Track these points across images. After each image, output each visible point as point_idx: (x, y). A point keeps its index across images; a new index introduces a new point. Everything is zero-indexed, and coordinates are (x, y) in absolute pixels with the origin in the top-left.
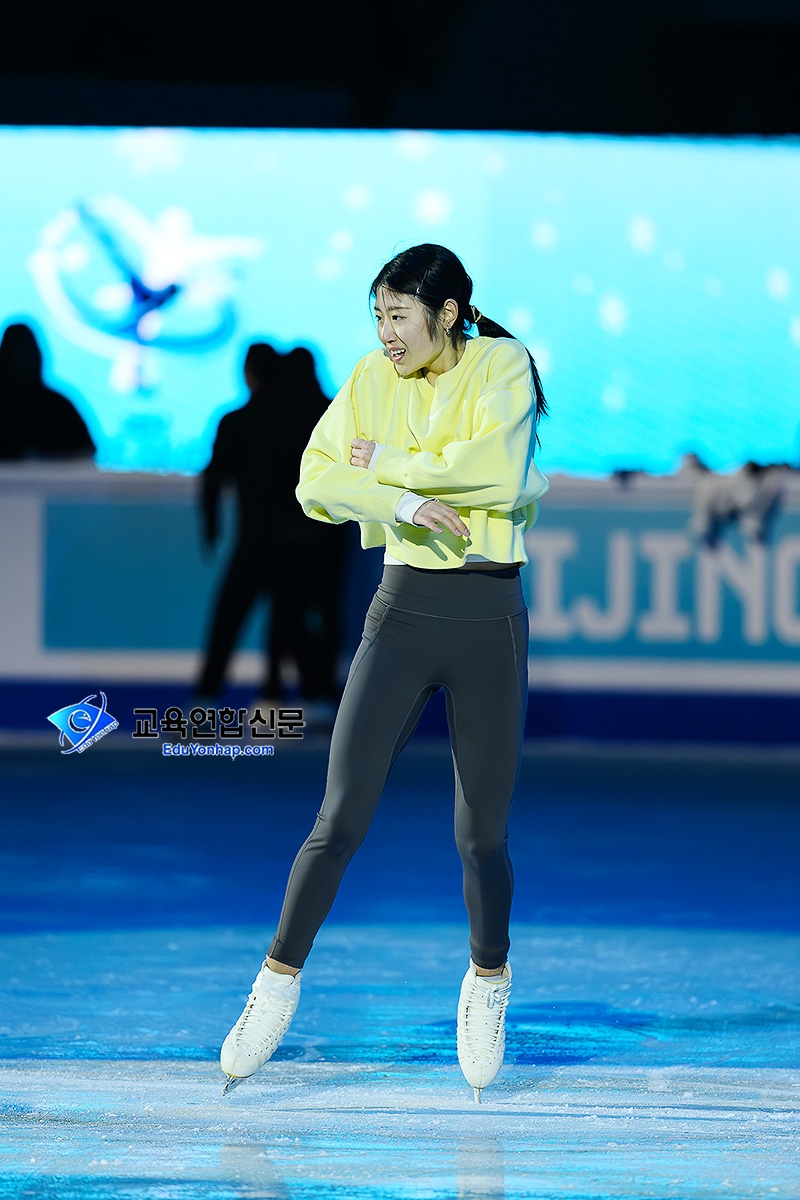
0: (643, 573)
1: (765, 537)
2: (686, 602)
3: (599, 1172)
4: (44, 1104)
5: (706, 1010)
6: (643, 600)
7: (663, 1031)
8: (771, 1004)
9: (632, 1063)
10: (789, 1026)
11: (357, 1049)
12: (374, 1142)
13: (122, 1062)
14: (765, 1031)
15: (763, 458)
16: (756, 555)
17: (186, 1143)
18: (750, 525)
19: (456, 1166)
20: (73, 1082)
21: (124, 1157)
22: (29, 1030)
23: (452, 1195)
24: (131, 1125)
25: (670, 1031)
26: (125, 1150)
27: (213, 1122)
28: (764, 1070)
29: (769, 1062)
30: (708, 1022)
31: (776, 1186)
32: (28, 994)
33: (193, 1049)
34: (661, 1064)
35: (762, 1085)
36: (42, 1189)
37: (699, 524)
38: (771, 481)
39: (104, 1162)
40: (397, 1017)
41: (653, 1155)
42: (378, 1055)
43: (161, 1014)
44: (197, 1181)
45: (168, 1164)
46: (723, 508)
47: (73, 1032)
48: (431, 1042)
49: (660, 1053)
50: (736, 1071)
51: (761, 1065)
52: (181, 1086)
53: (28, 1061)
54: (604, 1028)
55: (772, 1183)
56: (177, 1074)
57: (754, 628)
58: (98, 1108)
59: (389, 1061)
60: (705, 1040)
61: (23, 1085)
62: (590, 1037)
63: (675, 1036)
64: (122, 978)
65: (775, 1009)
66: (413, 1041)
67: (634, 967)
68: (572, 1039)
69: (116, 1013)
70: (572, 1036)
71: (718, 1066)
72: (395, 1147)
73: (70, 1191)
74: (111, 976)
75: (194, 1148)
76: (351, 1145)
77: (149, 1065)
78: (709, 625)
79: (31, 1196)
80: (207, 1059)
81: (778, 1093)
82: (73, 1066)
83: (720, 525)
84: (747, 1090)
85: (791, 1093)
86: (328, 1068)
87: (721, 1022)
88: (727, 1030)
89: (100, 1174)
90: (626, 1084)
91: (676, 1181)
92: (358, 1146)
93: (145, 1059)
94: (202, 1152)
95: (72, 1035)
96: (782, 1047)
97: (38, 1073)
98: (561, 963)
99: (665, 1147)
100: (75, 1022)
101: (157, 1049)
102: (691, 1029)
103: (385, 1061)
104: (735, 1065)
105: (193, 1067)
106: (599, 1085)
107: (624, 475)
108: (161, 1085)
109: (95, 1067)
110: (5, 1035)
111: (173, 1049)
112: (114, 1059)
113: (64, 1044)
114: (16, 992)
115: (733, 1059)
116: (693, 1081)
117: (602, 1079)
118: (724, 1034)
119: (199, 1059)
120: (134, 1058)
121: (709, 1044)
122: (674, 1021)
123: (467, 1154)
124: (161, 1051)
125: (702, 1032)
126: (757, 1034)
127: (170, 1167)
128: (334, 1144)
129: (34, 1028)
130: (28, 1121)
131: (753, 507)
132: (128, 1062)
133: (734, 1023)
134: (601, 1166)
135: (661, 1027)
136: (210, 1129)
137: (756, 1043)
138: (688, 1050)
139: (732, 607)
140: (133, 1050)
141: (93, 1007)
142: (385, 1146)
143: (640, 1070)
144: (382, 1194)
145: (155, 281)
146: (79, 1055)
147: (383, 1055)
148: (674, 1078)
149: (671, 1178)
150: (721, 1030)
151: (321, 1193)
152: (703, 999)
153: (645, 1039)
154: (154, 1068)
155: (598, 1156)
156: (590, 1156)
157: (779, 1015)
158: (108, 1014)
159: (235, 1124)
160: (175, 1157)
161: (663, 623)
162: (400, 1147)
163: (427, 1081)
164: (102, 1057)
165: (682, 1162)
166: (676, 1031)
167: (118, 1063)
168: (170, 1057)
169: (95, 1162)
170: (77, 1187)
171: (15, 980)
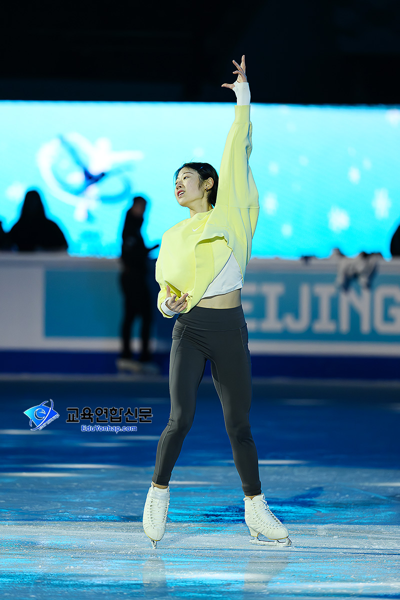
0: (315, 303)
1: (370, 286)
2: (334, 315)
3: (296, 572)
4: (45, 541)
5: (344, 499)
6: (315, 314)
7: (324, 508)
8: (372, 496)
9: (310, 523)
10: (381, 506)
11: (186, 517)
12: (194, 558)
13: (80, 522)
14: (370, 508)
15: (368, 251)
16: (366, 294)
17: (109, 559)
18: (363, 280)
19: (231, 569)
20: (58, 531)
21: (81, 565)
22: (38, 508)
23: (229, 582)
24: (85, 551)
25: (327, 509)
26: (82, 562)
27: (122, 549)
28: (370, 526)
29: (372, 523)
30: (344, 504)
31: (375, 578)
32: (37, 492)
33: (112, 517)
34: (324, 523)
35: (369, 532)
36: (44, 579)
37: (340, 280)
38: (372, 261)
39: (72, 567)
40: (204, 502)
41: (320, 564)
42: (196, 519)
43: (97, 501)
44: (114, 576)
45: (101, 568)
46: (351, 273)
47: (58, 509)
48: (220, 513)
49: (323, 518)
50: (357, 526)
51: (369, 524)
52: (107, 533)
53: (38, 522)
54: (297, 507)
55: (374, 577)
56: (105, 528)
57: (365, 327)
58: (69, 543)
59: (201, 522)
60: (343, 512)
61: (36, 533)
62: (291, 511)
63: (330, 511)
64: (80, 485)
65: (375, 498)
66: (212, 513)
67: (311, 480)
68: (283, 512)
69: (77, 500)
70: (283, 510)
71: (349, 524)
72: (203, 561)
73: (56, 580)
74: (75, 484)
75: (113, 561)
76: (184, 560)
77: (93, 524)
78: (345, 326)
79: (39, 582)
80: (119, 521)
81: (376, 536)
82: (58, 524)
83: (350, 281)
84: (362, 535)
85: (382, 536)
86: (173, 525)
87: (351, 504)
88: (353, 508)
89: (70, 573)
90: (307, 532)
91: (330, 576)
92: (187, 560)
93: (91, 521)
94: (117, 563)
95: (58, 510)
96: (378, 515)
97: (43, 527)
98: (279, 478)
99: (325, 561)
100: (59, 504)
101: (96, 516)
102: (337, 507)
103: (199, 522)
104: (357, 524)
105: (112, 525)
106: (296, 533)
107: (306, 258)
108: (98, 533)
109: (68, 525)
110: (27, 510)
111: (103, 517)
112: (76, 521)
113: (54, 514)
114: (32, 491)
115: (356, 521)
116: (338, 531)
117: (297, 530)
118: (352, 509)
119: (115, 521)
120: (85, 521)
121: (345, 514)
122: (329, 504)
123: (236, 564)
124: (98, 517)
125: (342, 509)
126: (367, 510)
127: (102, 570)
128: (176, 559)
129: (41, 507)
130: (38, 549)
131: (364, 272)
132: (83, 523)
133: (356, 505)
134: (296, 569)
135: (323, 507)
136: (120, 552)
137: (366, 514)
138: (335, 517)
139: (355, 317)
140: (85, 517)
141: (67, 498)
142: (199, 560)
143: (314, 526)
144: (198, 582)
145: (95, 171)
146: (60, 519)
147: (198, 519)
148: (330, 529)
149: (328, 574)
150: (350, 508)
151: (170, 581)
152: (342, 494)
153: (316, 512)
154: (95, 525)
155: (295, 565)
156: (291, 565)
157: (376, 501)
158: (74, 501)
159: (131, 550)
160: (104, 565)
161: (324, 325)
162: (206, 561)
163: (218, 531)
164: (71, 520)
165: (333, 567)
166: (330, 509)
167: (78, 523)
168: (102, 520)
169: (68, 567)
170: (60, 578)
171: (32, 485)
